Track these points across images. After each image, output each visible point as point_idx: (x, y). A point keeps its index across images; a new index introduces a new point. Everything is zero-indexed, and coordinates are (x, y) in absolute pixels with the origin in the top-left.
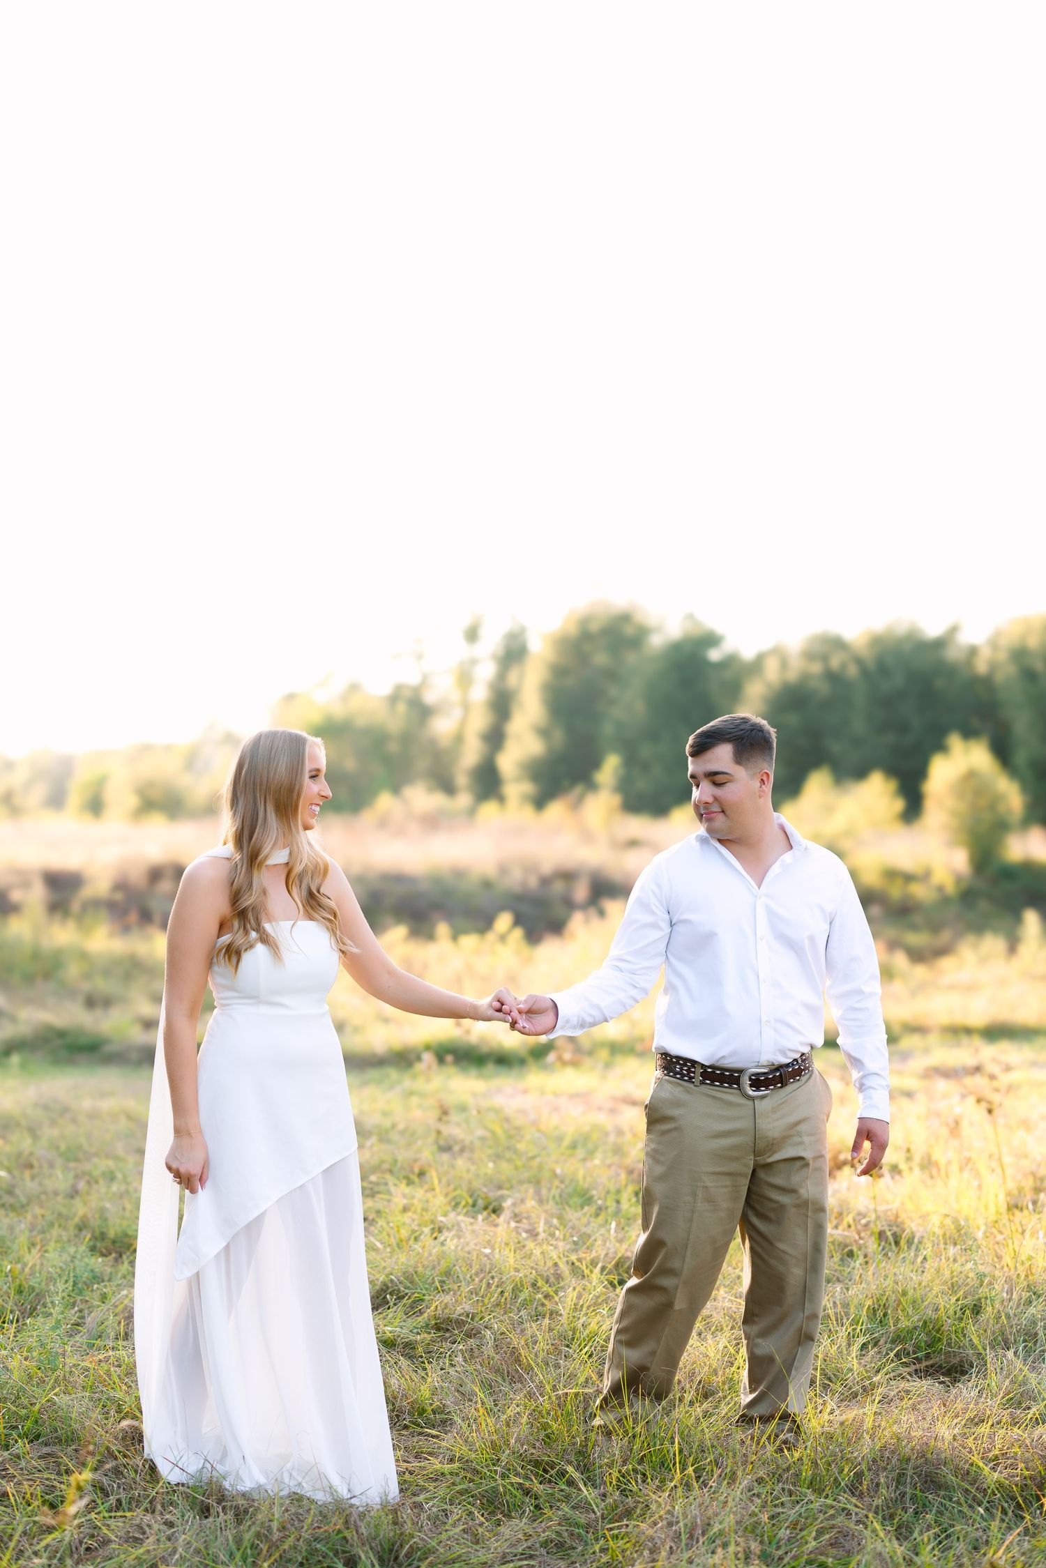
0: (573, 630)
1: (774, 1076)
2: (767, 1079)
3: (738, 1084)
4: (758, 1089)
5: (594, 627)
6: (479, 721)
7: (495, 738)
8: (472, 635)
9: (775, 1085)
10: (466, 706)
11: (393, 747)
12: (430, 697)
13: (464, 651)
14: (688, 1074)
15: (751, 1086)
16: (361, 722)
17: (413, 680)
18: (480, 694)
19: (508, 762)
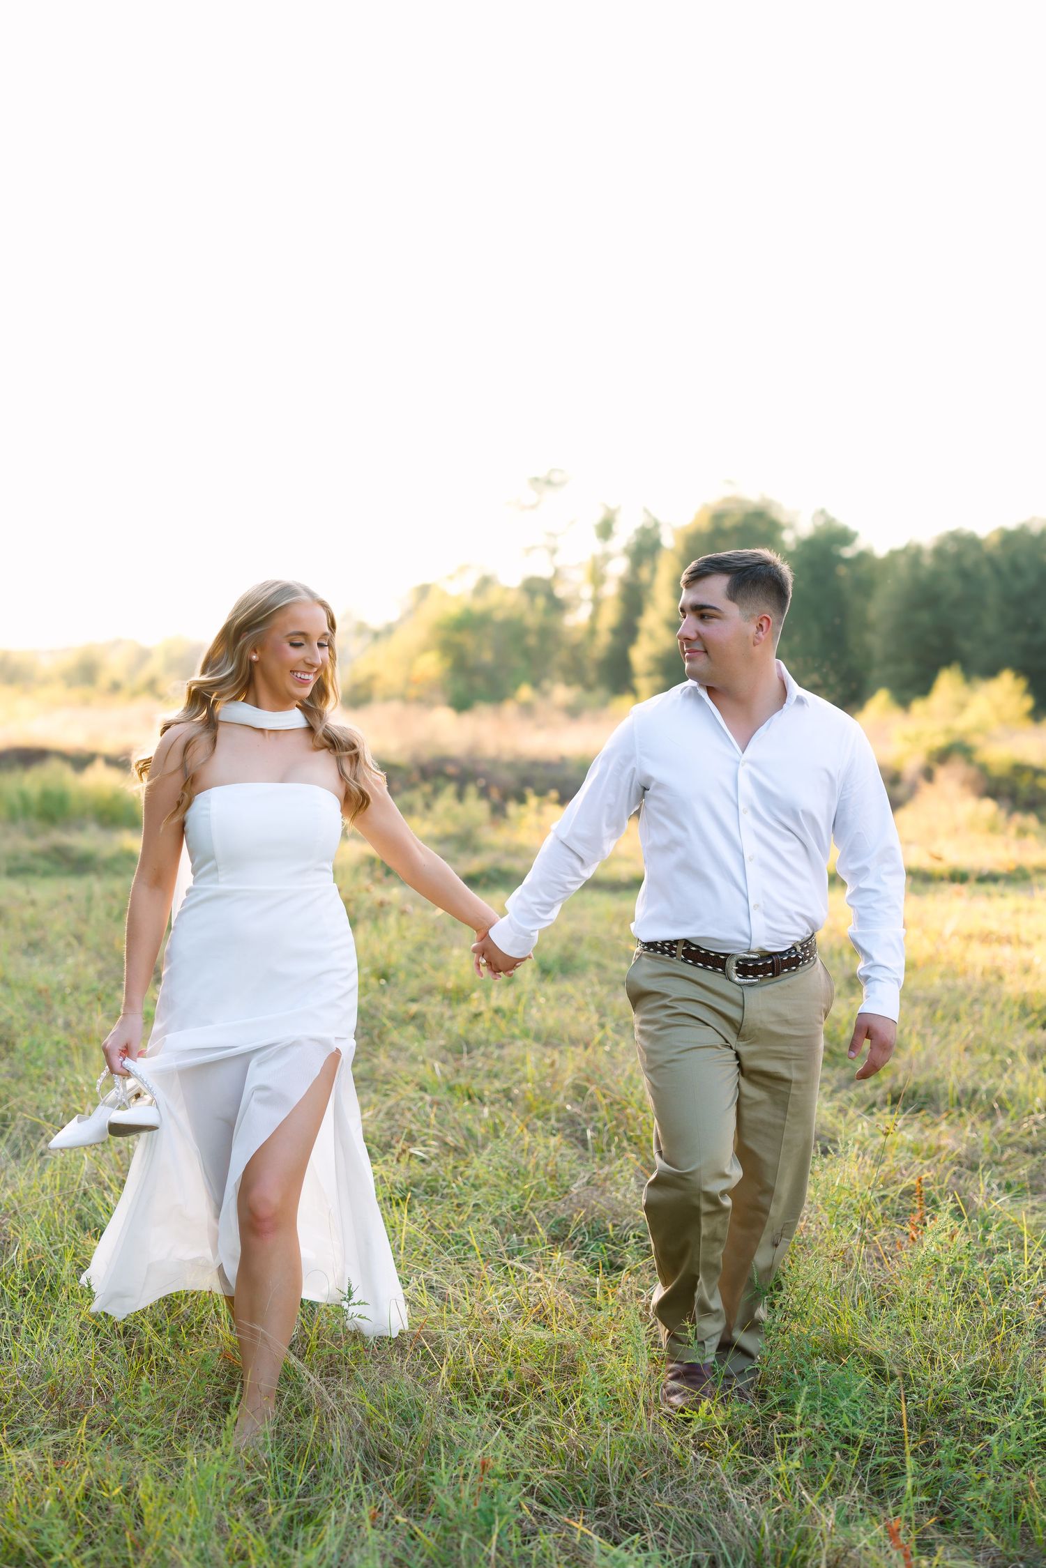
0: (705, 525)
1: (765, 964)
2: (756, 966)
3: (723, 968)
4: (745, 976)
5: (728, 523)
6: (610, 616)
7: (627, 631)
8: (605, 530)
9: (765, 974)
10: (597, 602)
11: (532, 641)
12: (561, 591)
13: (596, 547)
14: (670, 950)
15: (737, 972)
16: (499, 616)
17: (546, 572)
18: (611, 590)
19: (641, 655)
